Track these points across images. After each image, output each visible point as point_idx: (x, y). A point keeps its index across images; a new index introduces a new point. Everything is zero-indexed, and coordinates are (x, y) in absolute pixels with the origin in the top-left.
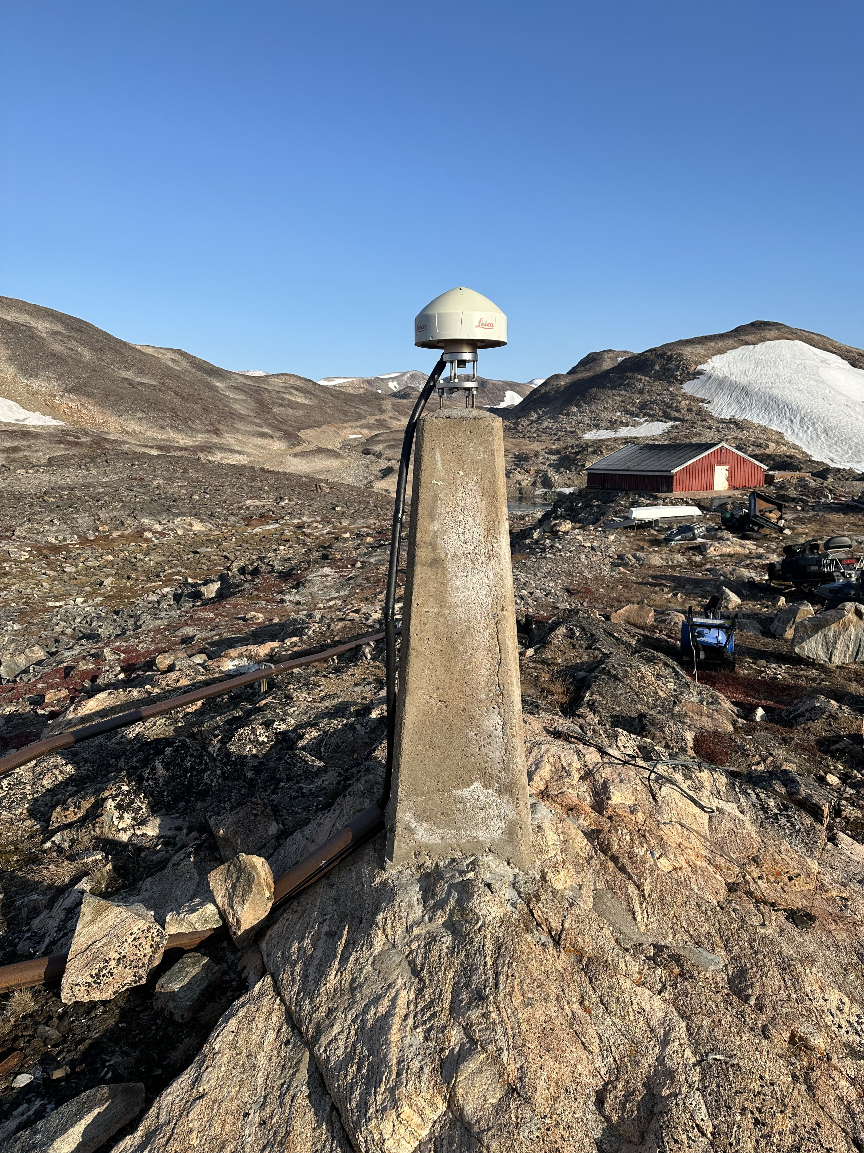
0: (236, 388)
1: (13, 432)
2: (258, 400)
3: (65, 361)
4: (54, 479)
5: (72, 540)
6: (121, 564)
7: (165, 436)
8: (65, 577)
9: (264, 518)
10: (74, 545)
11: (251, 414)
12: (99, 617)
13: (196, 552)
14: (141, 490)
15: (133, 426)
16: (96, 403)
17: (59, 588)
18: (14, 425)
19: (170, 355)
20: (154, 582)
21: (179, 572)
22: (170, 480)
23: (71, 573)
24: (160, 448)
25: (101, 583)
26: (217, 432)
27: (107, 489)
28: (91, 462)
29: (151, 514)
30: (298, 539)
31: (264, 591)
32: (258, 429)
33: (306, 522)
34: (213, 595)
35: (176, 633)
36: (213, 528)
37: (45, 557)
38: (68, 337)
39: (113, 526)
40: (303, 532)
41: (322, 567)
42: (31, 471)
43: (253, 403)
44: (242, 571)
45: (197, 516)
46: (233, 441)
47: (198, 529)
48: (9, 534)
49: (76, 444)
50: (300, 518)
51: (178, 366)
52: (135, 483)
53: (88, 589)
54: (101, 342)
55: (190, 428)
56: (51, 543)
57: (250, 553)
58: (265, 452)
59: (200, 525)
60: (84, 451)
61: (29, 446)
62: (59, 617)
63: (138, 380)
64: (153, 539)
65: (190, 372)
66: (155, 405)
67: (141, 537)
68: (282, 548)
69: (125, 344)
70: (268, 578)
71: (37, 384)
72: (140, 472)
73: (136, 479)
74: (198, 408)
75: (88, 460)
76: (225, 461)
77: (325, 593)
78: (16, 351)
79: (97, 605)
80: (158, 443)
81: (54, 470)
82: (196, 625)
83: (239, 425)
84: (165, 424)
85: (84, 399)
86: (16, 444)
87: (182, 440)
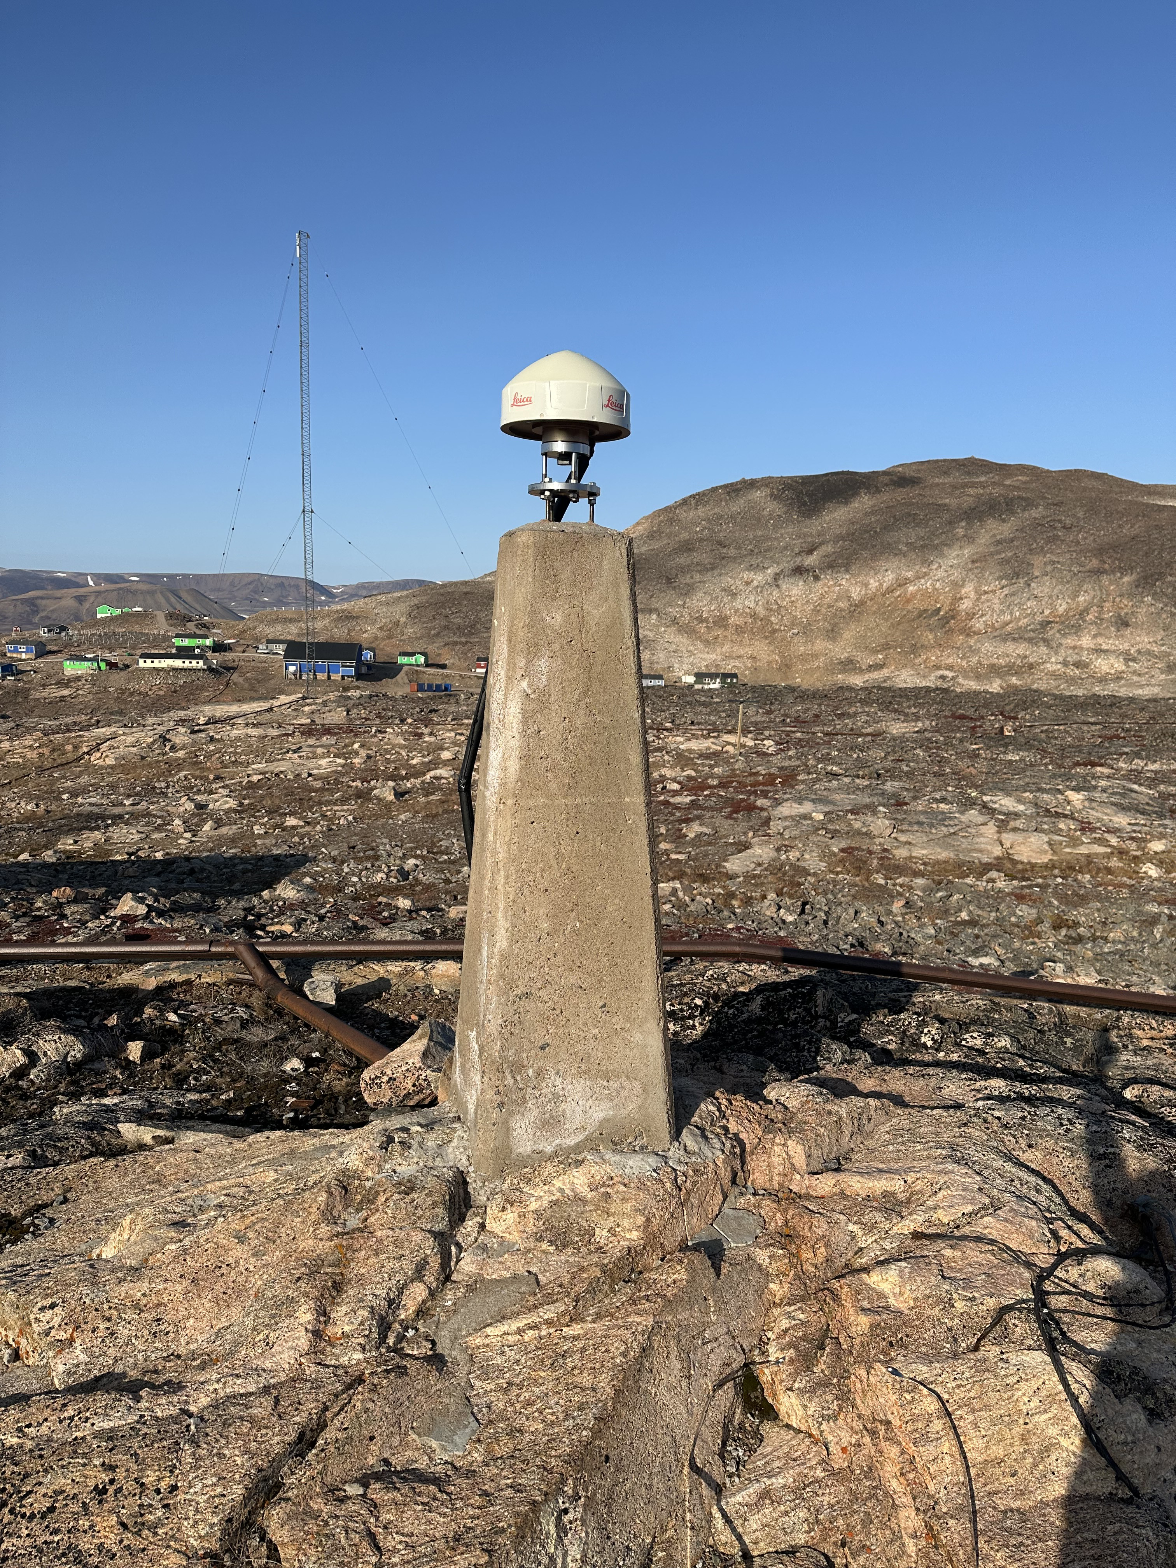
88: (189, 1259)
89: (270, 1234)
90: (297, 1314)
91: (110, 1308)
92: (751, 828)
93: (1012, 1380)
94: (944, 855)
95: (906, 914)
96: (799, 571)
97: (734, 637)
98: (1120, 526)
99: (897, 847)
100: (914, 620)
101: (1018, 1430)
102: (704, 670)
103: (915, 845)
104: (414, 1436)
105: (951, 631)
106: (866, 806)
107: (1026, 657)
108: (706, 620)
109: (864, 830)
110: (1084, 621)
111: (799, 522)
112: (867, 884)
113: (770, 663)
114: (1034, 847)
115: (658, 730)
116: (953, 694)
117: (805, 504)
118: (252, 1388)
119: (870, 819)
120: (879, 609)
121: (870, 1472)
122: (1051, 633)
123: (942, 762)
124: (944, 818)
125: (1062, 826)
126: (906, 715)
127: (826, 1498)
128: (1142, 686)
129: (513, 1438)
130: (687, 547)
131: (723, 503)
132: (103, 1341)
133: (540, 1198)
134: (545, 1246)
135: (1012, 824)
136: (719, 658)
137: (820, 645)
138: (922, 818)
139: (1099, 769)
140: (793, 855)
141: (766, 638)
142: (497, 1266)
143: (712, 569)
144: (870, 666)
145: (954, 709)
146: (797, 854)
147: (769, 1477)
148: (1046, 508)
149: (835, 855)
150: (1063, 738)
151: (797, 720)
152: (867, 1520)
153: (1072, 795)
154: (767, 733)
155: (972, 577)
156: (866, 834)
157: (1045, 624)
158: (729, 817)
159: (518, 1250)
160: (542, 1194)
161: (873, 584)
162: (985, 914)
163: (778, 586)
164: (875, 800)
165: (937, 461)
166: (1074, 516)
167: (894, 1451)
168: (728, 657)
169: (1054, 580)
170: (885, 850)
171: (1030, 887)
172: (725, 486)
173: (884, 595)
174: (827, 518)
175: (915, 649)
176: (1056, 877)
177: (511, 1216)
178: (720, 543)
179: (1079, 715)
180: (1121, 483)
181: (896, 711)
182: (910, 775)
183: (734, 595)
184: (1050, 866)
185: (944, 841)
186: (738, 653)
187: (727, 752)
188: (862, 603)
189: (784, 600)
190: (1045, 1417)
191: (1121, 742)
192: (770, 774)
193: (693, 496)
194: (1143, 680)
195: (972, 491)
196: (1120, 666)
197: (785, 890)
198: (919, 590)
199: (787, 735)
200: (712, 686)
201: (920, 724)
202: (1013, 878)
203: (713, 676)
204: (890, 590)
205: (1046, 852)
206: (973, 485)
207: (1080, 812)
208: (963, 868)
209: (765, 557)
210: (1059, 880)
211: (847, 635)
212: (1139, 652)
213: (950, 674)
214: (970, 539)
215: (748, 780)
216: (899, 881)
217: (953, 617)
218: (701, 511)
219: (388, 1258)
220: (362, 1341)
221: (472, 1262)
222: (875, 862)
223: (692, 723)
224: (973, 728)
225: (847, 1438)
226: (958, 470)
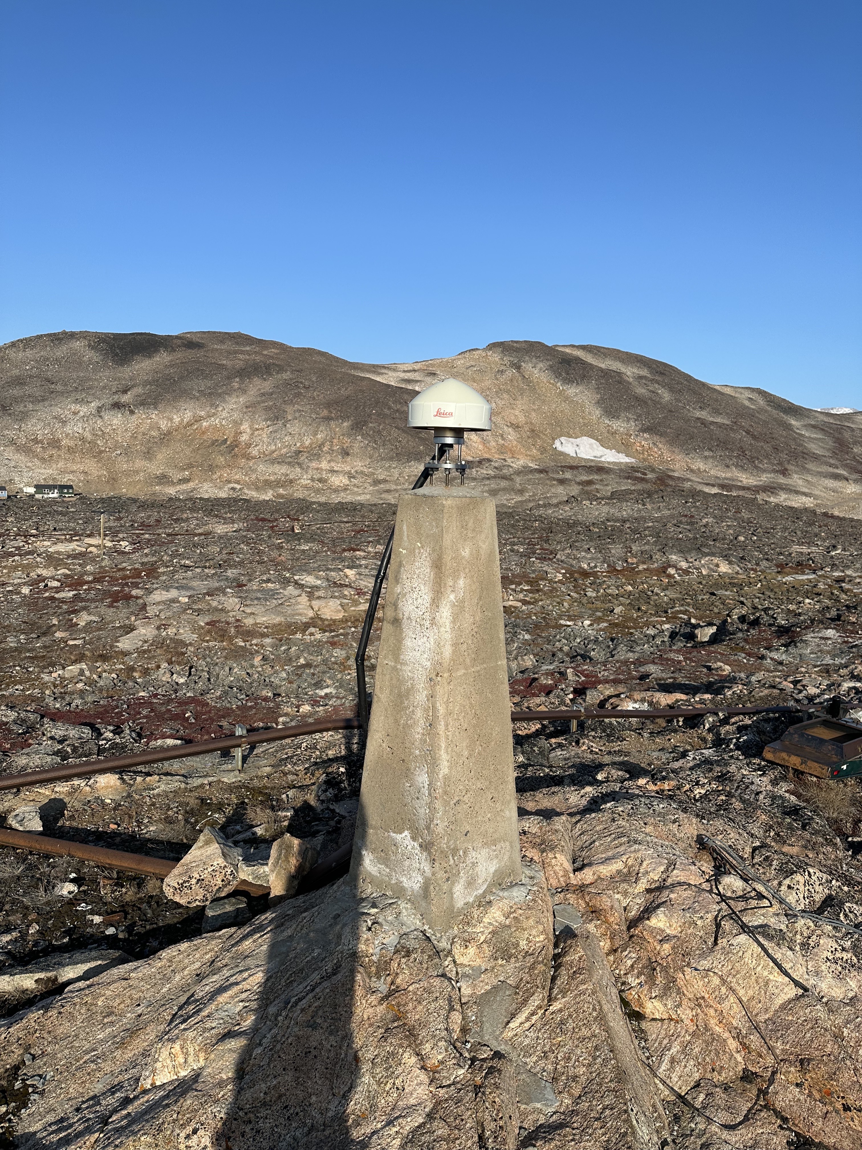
0: (814, 426)
1: (591, 467)
2: (838, 439)
3: (646, 403)
4: (612, 511)
5: (602, 568)
6: (637, 595)
7: (729, 475)
8: (584, 600)
9: (800, 566)
10: (603, 572)
11: (827, 454)
12: (596, 641)
13: (713, 594)
14: (688, 527)
15: (699, 464)
16: (667, 441)
17: (576, 609)
18: (592, 461)
19: (747, 394)
20: (660, 617)
21: (687, 611)
22: (720, 519)
23: (591, 597)
24: (723, 487)
25: (612, 611)
26: (784, 472)
27: (656, 524)
28: (648, 497)
29: (681, 551)
30: (832, 594)
31: (753, 644)
32: (831, 470)
33: (849, 576)
34: (706, 639)
35: (640, 669)
36: (741, 571)
37: (575, 580)
38: (652, 380)
39: (642, 559)
40: (841, 587)
41: (827, 628)
42: (594, 503)
43: (830, 443)
44: (742, 619)
45: (726, 557)
46: (800, 482)
47: (725, 570)
48: (551, 557)
49: (642, 480)
50: (843, 571)
51: (755, 405)
52: (684, 519)
53: (599, 614)
54: (682, 384)
55: (756, 467)
56: (583, 568)
57: (769, 602)
58: (836, 494)
59: (728, 566)
60: (648, 486)
61: (601, 480)
62: (562, 635)
63: (711, 419)
64: (676, 575)
65: (766, 411)
66: (724, 444)
67: (664, 572)
68: (807, 601)
69: (704, 384)
70: (764, 631)
71: (619, 425)
72: (692, 510)
73: (686, 516)
74: (768, 448)
75: (646, 495)
76: (789, 503)
77: (818, 657)
78: (604, 395)
79: (601, 630)
80: (721, 482)
81: (614, 503)
82: (662, 664)
83: (810, 466)
84: (731, 462)
85: (656, 438)
86: (591, 478)
87: (746, 479)
88: (282, 1055)
89: (334, 1015)
90: (403, 1061)
91: (246, 1114)
92: (132, 613)
93: (740, 954)
94: (278, 620)
95: (264, 665)
96: (117, 406)
97: (67, 456)
98: (339, 389)
99: (246, 618)
100: (209, 447)
101: (753, 978)
102: (42, 482)
103: (257, 615)
104: (524, 1106)
105: (236, 456)
106: (217, 589)
107: (287, 475)
108: (41, 442)
109: (220, 607)
110: (322, 451)
111: (114, 368)
112: (233, 648)
113: (99, 477)
114: (333, 608)
115: (25, 537)
116: (253, 503)
117: (117, 355)
118: (421, 1120)
119: (223, 598)
120: (182, 438)
121: (707, 1028)
122: (302, 459)
123: (260, 553)
124: (273, 594)
125: (346, 593)
126: (225, 519)
127: (696, 1049)
128: (360, 494)
129: (577, 1082)
130: (19, 381)
131: (48, 348)
132: (254, 1140)
133: (482, 933)
134: (500, 962)
135: (317, 594)
136: (55, 472)
137: (139, 463)
138: (259, 595)
139: (358, 553)
140: (171, 631)
141: (95, 457)
142: (481, 984)
143: (43, 400)
144: (180, 480)
145: (257, 514)
146: (174, 630)
147: (669, 1050)
148: (292, 372)
149: (202, 628)
150: (331, 533)
151: (142, 524)
152: (717, 1054)
153: (348, 572)
154: (121, 536)
155: (247, 418)
156: (222, 610)
157: (298, 452)
158: (111, 606)
159: (486, 970)
160: (482, 930)
161: (177, 419)
162: (314, 658)
163: (100, 416)
164: (222, 584)
165: (215, 333)
166: (310, 380)
167: (712, 1012)
168: (62, 472)
169: (301, 423)
170: (238, 620)
171: (337, 636)
172: (50, 335)
173: (185, 428)
174: (136, 367)
175: (211, 468)
176: (351, 627)
177: (472, 950)
178: (48, 380)
179: (337, 517)
180: (337, 360)
181: (216, 516)
182: (241, 563)
183: (64, 423)
184: (344, 620)
185: (277, 610)
186: (72, 469)
187: (91, 552)
188: (169, 433)
189: (106, 427)
190: (760, 967)
191: (366, 534)
192: (135, 569)
193: (21, 341)
194: (360, 491)
195: (241, 356)
196: (346, 481)
197: (173, 659)
198: (210, 426)
199: (138, 537)
200: (51, 496)
201: (236, 526)
202: (325, 631)
203: (51, 488)
204: (190, 424)
205: (340, 611)
206: (242, 352)
207: (354, 582)
208: (292, 628)
209: (87, 393)
210: (353, 629)
211: (160, 456)
212: (356, 472)
213: (238, 487)
214: (244, 392)
215: (118, 575)
216: (254, 642)
217: (237, 446)
218: (29, 353)
219: (429, 1002)
220: (454, 1061)
221: (468, 987)
222: (232, 629)
223: (55, 529)
224: (272, 527)
225: (690, 1014)
226: (230, 340)
